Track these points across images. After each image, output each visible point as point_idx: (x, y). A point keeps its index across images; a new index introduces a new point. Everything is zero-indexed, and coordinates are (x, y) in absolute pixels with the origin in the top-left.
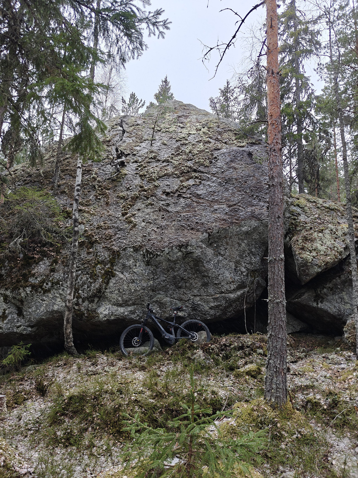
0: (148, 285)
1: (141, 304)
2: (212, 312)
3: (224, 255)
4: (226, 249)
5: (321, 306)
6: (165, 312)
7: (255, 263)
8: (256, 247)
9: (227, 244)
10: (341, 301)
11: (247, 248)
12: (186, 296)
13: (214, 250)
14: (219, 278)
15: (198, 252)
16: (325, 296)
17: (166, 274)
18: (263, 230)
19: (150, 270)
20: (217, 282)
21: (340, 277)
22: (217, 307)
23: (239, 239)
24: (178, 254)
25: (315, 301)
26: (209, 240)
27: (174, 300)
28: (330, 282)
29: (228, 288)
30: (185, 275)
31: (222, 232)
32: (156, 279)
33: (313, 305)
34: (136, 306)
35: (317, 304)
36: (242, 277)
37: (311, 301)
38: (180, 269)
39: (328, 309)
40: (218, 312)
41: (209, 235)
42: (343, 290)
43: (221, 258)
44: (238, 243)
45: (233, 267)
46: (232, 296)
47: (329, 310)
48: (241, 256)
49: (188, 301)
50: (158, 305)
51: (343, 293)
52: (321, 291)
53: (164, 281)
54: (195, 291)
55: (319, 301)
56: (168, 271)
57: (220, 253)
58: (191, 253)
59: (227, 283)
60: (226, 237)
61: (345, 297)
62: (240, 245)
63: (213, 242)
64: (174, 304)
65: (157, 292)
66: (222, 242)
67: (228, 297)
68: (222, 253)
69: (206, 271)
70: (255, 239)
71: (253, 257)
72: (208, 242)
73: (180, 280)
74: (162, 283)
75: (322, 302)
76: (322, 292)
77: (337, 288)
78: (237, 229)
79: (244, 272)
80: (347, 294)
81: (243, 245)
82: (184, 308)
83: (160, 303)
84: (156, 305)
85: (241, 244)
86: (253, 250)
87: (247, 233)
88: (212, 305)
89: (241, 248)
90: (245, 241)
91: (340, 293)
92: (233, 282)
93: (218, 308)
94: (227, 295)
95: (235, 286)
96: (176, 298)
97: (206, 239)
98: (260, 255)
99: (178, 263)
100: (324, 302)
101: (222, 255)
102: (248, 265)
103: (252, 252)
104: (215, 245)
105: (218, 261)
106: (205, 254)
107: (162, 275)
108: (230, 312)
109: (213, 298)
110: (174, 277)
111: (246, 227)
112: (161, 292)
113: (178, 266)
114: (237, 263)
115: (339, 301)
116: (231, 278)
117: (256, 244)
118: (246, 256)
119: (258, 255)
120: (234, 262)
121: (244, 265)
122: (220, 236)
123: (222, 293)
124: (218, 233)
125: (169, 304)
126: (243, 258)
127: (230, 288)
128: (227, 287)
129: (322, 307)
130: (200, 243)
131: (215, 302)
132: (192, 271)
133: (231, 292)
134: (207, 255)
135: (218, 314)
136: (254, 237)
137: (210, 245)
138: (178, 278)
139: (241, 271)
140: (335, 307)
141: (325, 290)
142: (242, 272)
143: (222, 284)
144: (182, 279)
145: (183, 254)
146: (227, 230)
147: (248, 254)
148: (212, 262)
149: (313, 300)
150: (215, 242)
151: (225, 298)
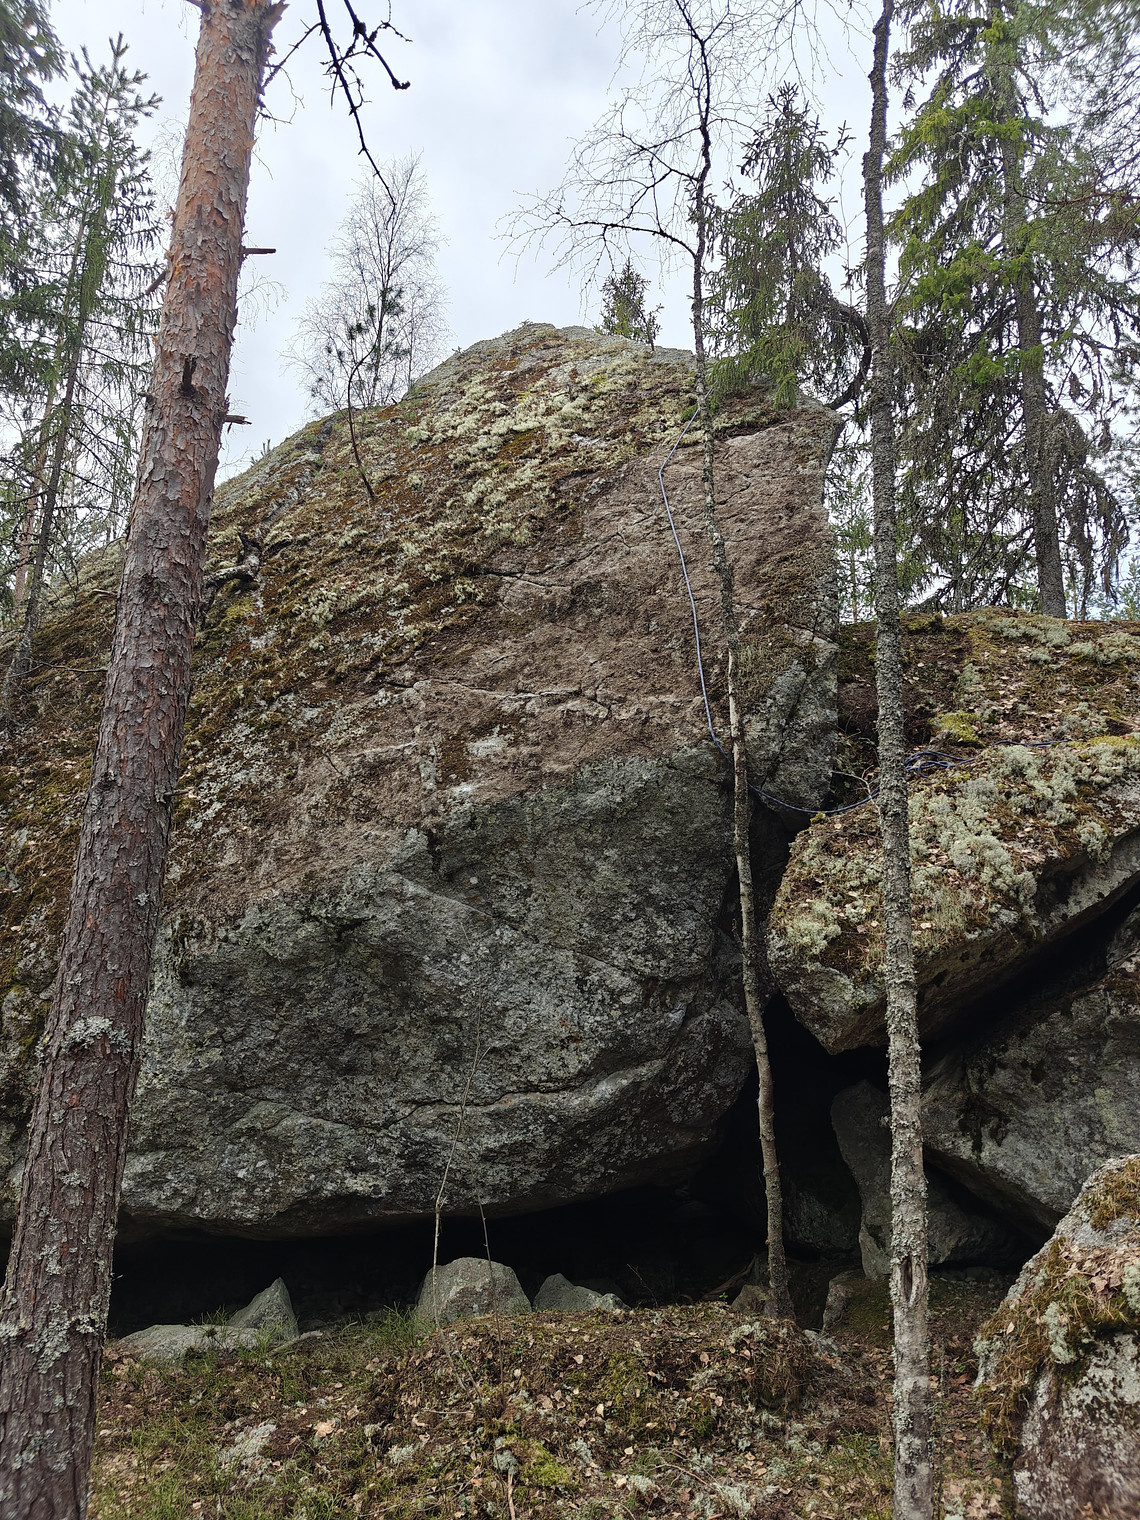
0: (197, 1065)
1: (183, 1146)
2: (497, 1174)
3: (522, 920)
4: (528, 892)
5: (993, 1158)
6: (288, 1176)
7: (675, 948)
8: (669, 878)
9: (528, 870)
10: (1091, 1135)
11: (623, 884)
12: (378, 1104)
13: (470, 901)
14: (509, 1022)
15: (386, 919)
16: (1007, 1107)
17: (272, 1018)
18: (684, 795)
19: (195, 1004)
20: (498, 1044)
21: (1067, 1013)
22: (516, 1150)
23: (580, 846)
24: (302, 934)
25: (964, 1128)
26: (438, 857)
27: (328, 1125)
28: (1023, 1035)
29: (555, 1065)
30: (360, 1018)
31: (492, 820)
32: (236, 1039)
33: (955, 1147)
34: (162, 1154)
35: (978, 1147)
36: (615, 1014)
37: (948, 1129)
38: (326, 994)
39: (1028, 1174)
40: (527, 1173)
41: (433, 841)
42: (1092, 1080)
43: (507, 935)
44: (581, 864)
45: (571, 973)
46: (575, 1101)
47: (1033, 1186)
48: (601, 920)
49: (386, 1126)
50: (259, 1144)
51: (1099, 1092)
52: (981, 1082)
53: (271, 1045)
54: (418, 1085)
55: (985, 1131)
56: (279, 1004)
57: (500, 915)
58: (359, 923)
59: (550, 1047)
60: (512, 843)
61: (1109, 1115)
62: (588, 871)
63: (460, 870)
64: (324, 1143)
65: (254, 1092)
66: (502, 865)
67: (552, 1111)
68: (511, 912)
69: (436, 998)
70: (655, 839)
71: (661, 923)
72: (435, 869)
73: (339, 1038)
74: (262, 1054)
75: (998, 1137)
76: (989, 1087)
77: (1066, 1068)
78: (560, 801)
79: (623, 992)
80: (1116, 1099)
81: (604, 870)
82: (372, 1160)
83: (265, 1137)
84: (253, 1147)
85: (593, 867)
86: (654, 890)
87: (608, 817)
88: (490, 1142)
89: (597, 885)
90: (611, 853)
91: (1082, 1095)
92: (576, 1039)
93: (523, 1154)
94: (551, 1100)
95: (585, 1057)
96: (336, 1115)
97: (418, 857)
98: (700, 907)
99: (315, 970)
100: (1010, 1138)
101: (509, 919)
102: (640, 960)
103: (651, 899)
104: (474, 881)
105: (494, 949)
106: (421, 922)
107: (257, 1022)
108: (583, 1172)
109: (489, 1115)
110: (310, 1028)
111: (602, 792)
112: (268, 1092)
113: (316, 981)
114: (589, 949)
115: (1078, 1134)
116: (563, 1023)
117: (671, 862)
118: (627, 919)
119: (691, 908)
120: (571, 947)
121: (620, 958)
122: (485, 838)
123: (530, 1088)
124: (472, 825)
125: (305, 1140)
126: (615, 930)
127: (565, 1066)
128: (550, 1061)
129: (1000, 1165)
130: (393, 879)
131: (501, 1131)
132: (388, 999)
133: (567, 1085)
134: (437, 928)
135: (529, 1182)
136: (646, 832)
137: (449, 880)
138: (329, 1030)
139: (608, 989)
140: (1058, 1166)
141: (1003, 1077)
142: (612, 992)
143: (525, 1052)
144: (349, 1035)
145: (326, 931)
146: (512, 810)
147: (635, 907)
148: (464, 957)
149: (955, 1123)
150: (472, 867)
151: (542, 1113)
